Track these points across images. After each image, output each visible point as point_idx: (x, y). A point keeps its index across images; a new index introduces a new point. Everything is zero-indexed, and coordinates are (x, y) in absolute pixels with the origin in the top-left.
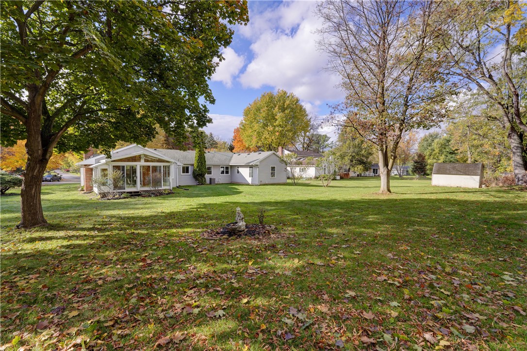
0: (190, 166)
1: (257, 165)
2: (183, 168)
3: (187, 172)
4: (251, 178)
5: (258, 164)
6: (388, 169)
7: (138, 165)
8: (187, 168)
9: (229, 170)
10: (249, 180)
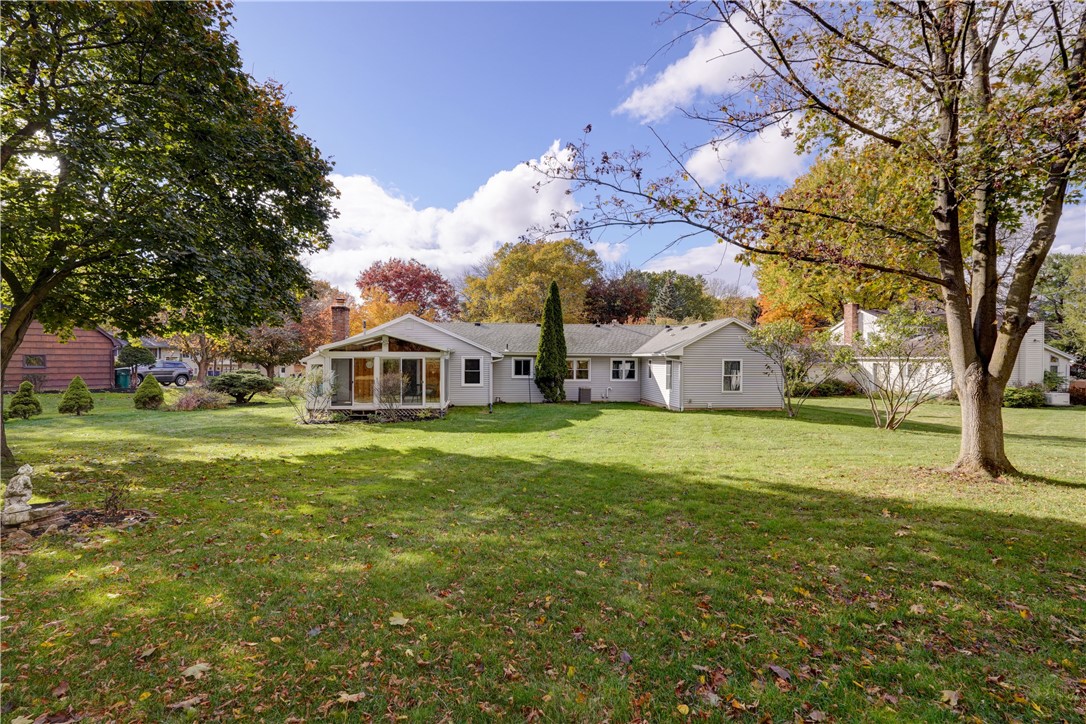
0: (532, 359)
1: (678, 357)
2: (518, 363)
3: (527, 372)
4: (668, 391)
5: (680, 353)
6: (986, 372)
7: (378, 357)
8: (527, 363)
9: (636, 369)
10: (666, 396)
